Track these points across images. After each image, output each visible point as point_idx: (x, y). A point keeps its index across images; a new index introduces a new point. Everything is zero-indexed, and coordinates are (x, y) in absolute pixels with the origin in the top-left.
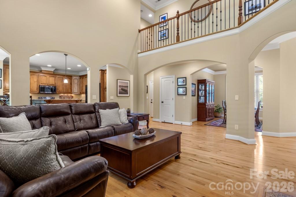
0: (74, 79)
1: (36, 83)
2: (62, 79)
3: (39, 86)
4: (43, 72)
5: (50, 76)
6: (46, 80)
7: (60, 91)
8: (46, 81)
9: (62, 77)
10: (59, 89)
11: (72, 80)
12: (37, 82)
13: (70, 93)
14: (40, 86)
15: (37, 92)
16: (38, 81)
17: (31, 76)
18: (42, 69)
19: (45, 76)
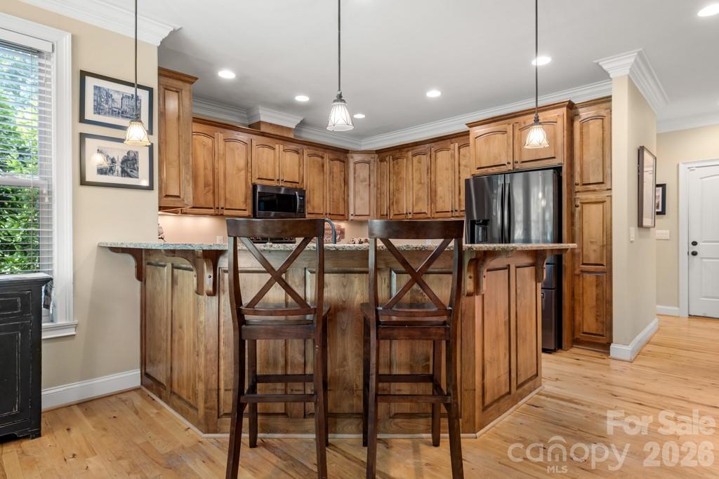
0: (355, 163)
1: (243, 173)
2: (320, 159)
3: (251, 186)
4: (263, 129)
5: (286, 148)
6: (275, 163)
7: (316, 211)
8: (274, 168)
9: (320, 153)
10: (312, 203)
11: (348, 167)
12: (247, 171)
13: (342, 218)
14: (255, 187)
15: (246, 213)
16: (248, 166)
17: (227, 143)
18: (263, 119)
19: (270, 147)
